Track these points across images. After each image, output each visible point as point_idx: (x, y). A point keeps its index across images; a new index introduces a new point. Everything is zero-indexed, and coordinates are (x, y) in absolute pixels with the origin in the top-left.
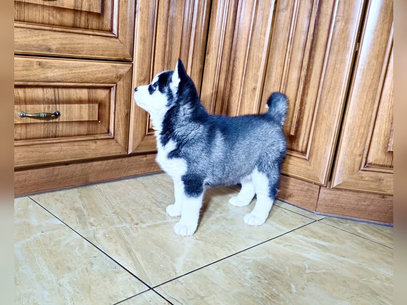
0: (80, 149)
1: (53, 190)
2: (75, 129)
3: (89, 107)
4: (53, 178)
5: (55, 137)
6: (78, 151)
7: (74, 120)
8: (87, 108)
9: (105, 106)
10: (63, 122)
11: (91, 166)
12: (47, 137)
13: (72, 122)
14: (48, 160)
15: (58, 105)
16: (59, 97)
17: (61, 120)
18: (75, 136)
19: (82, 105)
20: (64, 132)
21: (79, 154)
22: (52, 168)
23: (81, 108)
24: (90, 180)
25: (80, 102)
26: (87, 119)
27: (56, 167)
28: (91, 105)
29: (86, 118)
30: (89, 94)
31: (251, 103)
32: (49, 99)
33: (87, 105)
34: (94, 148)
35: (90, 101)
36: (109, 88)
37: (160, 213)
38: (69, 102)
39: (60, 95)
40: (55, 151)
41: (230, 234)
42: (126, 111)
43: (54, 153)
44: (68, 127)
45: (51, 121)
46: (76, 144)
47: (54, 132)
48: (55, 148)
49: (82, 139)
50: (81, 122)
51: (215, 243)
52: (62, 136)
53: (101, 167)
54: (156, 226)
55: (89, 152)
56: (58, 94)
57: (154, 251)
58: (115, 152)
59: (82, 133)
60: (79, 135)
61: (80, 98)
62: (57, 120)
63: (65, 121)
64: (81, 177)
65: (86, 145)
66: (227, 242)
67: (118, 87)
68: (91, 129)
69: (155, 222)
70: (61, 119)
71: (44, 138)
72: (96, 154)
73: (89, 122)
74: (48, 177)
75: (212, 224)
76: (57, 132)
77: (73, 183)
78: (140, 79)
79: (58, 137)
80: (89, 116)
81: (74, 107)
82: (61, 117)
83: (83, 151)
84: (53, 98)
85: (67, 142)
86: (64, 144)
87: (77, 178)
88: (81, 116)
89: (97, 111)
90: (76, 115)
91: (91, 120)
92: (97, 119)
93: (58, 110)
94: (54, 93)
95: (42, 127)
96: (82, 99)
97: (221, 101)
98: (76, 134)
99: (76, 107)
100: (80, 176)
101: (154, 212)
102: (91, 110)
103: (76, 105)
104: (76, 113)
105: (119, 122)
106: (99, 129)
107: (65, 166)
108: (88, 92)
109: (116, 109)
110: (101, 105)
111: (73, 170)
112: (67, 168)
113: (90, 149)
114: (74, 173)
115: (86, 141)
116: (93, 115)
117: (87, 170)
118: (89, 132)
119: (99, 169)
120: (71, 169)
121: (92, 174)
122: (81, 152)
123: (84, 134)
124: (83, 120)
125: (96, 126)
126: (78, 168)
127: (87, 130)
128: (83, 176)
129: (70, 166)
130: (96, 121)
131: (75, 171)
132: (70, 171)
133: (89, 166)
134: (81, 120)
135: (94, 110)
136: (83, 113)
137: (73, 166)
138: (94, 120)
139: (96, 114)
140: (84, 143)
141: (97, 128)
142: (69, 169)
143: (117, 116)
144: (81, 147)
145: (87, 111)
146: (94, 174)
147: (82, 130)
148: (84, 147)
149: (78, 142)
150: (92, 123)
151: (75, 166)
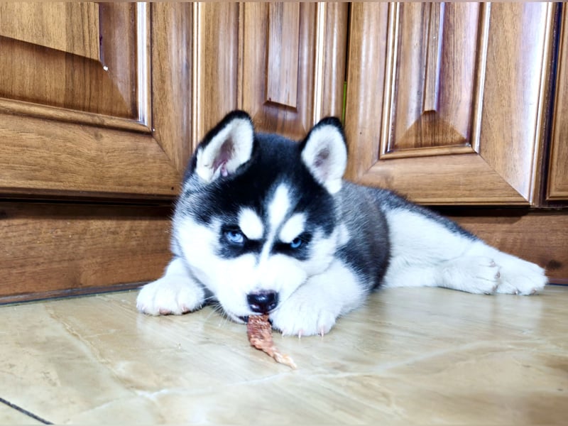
0: (45, 146)
2: (26, 72)
3: (69, 5)
6: (38, 153)
7: (19, 37)
11: (84, 232)
13: (12, 43)
18: (23, 98)
21: (43, 167)
26: (63, 46)
29: (60, 42)
34: (93, 153)
46: (30, 124)
49: (51, 114)
50: (42, 52)
53: (115, 240)
55: (78, 164)
58: (156, 180)
59: (50, 95)
60: (38, 100)
64: (55, 266)
65: (66, 140)
68: (78, 90)
72: (102, 179)
73: (69, 56)
77: (30, 286)
80: (71, 38)
83: (56, 160)
87: (38, 269)
88: (44, 31)
89: (96, 30)
90: (25, 21)
91: (76, 53)
92: (95, 55)
98: (28, 92)
100: (51, 261)
102: (77, 18)
105: (163, 82)
106: (106, 93)
109: (154, 38)
110: (108, 10)
111: (26, 239)
112: (6, 229)
113: (80, 156)
114: (31, 248)
115: (63, 125)
116: (84, 37)
117: (71, 246)
118: (73, 97)
119: (110, 244)
120: (19, 236)
121: (88, 259)
122: (49, 161)
123: (57, 101)
124: (52, 46)
125: (94, 82)
126: (43, 235)
127: (67, 89)
128: (60, 262)
129: (16, 222)
130: (93, 60)
131: (33, 241)
132: (13, 240)
133: (79, 230)
134: (45, 45)
135: (86, 21)
136: (50, 20)
137: (26, 224)
138: (88, 56)
139: (94, 37)
140: (58, 130)
141: (97, 90)
142: (10, 234)
143: (158, 61)
144: (48, 139)
145: (63, 18)
146: (94, 261)
147: (48, 84)
148: (60, 142)
149: (37, 121)
150: (82, 64)
151: (31, 226)
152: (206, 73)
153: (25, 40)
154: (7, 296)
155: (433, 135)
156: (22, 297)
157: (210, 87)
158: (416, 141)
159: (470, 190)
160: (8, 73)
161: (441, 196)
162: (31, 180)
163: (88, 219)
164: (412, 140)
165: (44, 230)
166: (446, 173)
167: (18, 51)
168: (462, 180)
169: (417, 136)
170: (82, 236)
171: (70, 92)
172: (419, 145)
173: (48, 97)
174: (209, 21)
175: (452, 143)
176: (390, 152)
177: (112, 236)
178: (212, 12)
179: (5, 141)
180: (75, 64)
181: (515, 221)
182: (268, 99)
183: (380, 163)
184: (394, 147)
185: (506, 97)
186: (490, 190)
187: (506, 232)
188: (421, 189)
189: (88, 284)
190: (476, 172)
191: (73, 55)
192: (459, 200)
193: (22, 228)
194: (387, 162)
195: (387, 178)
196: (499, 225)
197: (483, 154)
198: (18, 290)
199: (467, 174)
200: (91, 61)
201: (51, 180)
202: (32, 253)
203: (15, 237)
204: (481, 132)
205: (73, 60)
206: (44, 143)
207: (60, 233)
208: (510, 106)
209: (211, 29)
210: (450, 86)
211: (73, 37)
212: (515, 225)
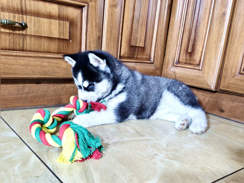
0: (50, 66)
1: (24, 107)
2: (45, 45)
3: (59, 24)
4: (24, 96)
5: (23, 51)
6: (47, 68)
7: (43, 35)
8: (57, 24)
9: (77, 26)
10: (31, 36)
11: (64, 87)
12: (14, 50)
13: (41, 37)
14: (14, 74)
15: (25, 16)
16: (26, 8)
17: (28, 33)
18: (44, 52)
19: (51, 20)
20: (32, 47)
21: (49, 72)
22: (22, 85)
23: (50, 23)
24: (62, 102)
25: (50, 16)
26: (57, 37)
27: (26, 85)
28: (61, 22)
29: (56, 35)
30: (59, 10)
31: (219, 29)
32: (14, 8)
33: (57, 21)
34: (65, 67)
35: (60, 18)
36: (81, 7)
37: (127, 131)
38: (37, 14)
39: (27, 6)
40: (22, 65)
41: (208, 154)
42: (98, 34)
43: (21, 67)
44: (37, 42)
45: (17, 32)
46: (45, 60)
47: (21, 44)
48: (22, 61)
49: (52, 56)
50: (50, 38)
51: (193, 164)
52: (30, 51)
53: (74, 90)
54: (123, 143)
55: (60, 70)
56: (25, 5)
57: (117, 172)
59: (52, 50)
60: (49, 52)
61: (50, 13)
62: (24, 32)
63: (33, 34)
64: (54, 97)
65: (56, 63)
66: (207, 164)
67: (90, 8)
68: (62, 48)
69: (123, 139)
70: (29, 31)
71: (9, 50)
73: (59, 39)
74: (18, 94)
75: (185, 143)
76: (25, 46)
77: (46, 103)
78: (112, 3)
79: (26, 51)
80: (60, 34)
81: (43, 21)
82: (28, 29)
83: (53, 69)
84: (19, 8)
85: (35, 57)
86: (33, 59)
87: (49, 98)
88: (51, 32)
89: (68, 30)
90: (45, 30)
91: (61, 38)
92: (67, 38)
93: (25, 21)
94: (20, 3)
95: (7, 37)
96: (51, 14)
97: (188, 33)
98: (46, 50)
99: (45, 22)
100: (53, 96)
101: (121, 130)
102: (62, 27)
103: (45, 19)
104: (45, 27)
105: (90, 44)
106: (71, 48)
107: (36, 85)
108: (58, 8)
109: (88, 30)
110: (72, 23)
111: (45, 90)
112: (39, 87)
113: (61, 68)
114: (46, 92)
115: (56, 59)
116: (64, 33)
117: (59, 91)
118: (60, 50)
119: (72, 91)
120: (43, 89)
121: (65, 95)
122: (51, 70)
123: (55, 52)
124: (53, 37)
125: (67, 45)
126: (50, 88)
127: (58, 48)
128: (56, 96)
129: (42, 85)
130: (67, 39)
131: (47, 90)
132: (41, 90)
133: (62, 87)
134: (51, 37)
135: (65, 27)
136: (53, 29)
137: (45, 85)
138: (65, 38)
139: (67, 32)
140: (54, 61)
141: (68, 47)
142: (40, 88)
143: (89, 37)
144: (51, 64)
145: (57, 28)
146: (67, 96)
147: (52, 47)
148: (54, 65)
149: (48, 59)
150: (63, 41)
151: (47, 86)
152: (107, 39)
153: (45, 36)
154: (39, 106)
155: (190, 60)
156: (43, 106)
157: (108, 44)
158: (185, 61)
159: (197, 82)
160: (40, 45)
161: (189, 83)
162: (45, 75)
163: (65, 84)
164: (184, 61)
165: (51, 87)
166: (191, 75)
167: (43, 39)
168: (195, 78)
169: (185, 60)
170: (63, 89)
171: (59, 49)
172: (186, 63)
173: (52, 51)
174: (109, 22)
175: (195, 65)
176: (177, 64)
177: (73, 89)
178: (110, 19)
179: (38, 65)
180: (61, 41)
181: (213, 94)
182: (132, 45)
183: (174, 67)
184: (179, 62)
185: (211, 52)
186: (203, 83)
187: (210, 97)
188: (184, 79)
189: (64, 103)
190: (199, 77)
191: (60, 38)
192: (194, 85)
193: (44, 86)
194: (176, 67)
195: (175, 73)
196: (208, 94)
197: (202, 70)
198: (42, 104)
199: (197, 77)
200: (66, 39)
201: (51, 75)
202: (47, 94)
203: (42, 89)
204: (203, 63)
205: (60, 40)
206: (50, 65)
207: (55, 88)
208: (211, 56)
209: (109, 25)
210: (197, 44)
211: (60, 33)
212: (213, 95)
